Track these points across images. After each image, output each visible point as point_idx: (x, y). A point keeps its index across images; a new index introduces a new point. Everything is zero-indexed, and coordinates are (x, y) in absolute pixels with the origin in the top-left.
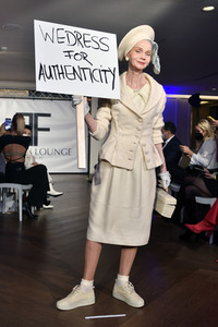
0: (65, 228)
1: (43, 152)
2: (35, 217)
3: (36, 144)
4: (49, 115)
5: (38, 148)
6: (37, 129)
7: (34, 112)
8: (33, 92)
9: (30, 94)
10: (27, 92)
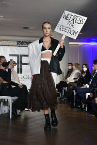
0: (38, 122)
1: (25, 77)
2: (19, 116)
3: (21, 73)
5: (22, 75)
6: (22, 64)
7: (20, 54)
8: (20, 42)
9: (18, 44)
10: (16, 42)
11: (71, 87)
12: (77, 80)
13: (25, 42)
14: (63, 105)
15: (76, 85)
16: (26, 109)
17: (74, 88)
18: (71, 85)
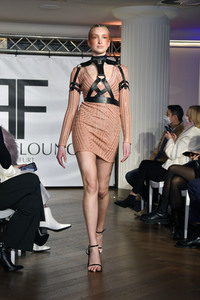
4: (44, 83)
5: (25, 142)
6: (24, 109)
7: (16, 78)
8: (16, 39)
9: (10, 45)
10: (5, 40)
11: (177, 180)
12: (196, 158)
13: (32, 40)
14: (150, 235)
15: (191, 174)
16: (36, 247)
17: (186, 184)
18: (176, 175)
